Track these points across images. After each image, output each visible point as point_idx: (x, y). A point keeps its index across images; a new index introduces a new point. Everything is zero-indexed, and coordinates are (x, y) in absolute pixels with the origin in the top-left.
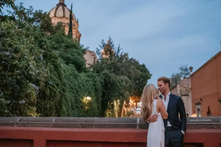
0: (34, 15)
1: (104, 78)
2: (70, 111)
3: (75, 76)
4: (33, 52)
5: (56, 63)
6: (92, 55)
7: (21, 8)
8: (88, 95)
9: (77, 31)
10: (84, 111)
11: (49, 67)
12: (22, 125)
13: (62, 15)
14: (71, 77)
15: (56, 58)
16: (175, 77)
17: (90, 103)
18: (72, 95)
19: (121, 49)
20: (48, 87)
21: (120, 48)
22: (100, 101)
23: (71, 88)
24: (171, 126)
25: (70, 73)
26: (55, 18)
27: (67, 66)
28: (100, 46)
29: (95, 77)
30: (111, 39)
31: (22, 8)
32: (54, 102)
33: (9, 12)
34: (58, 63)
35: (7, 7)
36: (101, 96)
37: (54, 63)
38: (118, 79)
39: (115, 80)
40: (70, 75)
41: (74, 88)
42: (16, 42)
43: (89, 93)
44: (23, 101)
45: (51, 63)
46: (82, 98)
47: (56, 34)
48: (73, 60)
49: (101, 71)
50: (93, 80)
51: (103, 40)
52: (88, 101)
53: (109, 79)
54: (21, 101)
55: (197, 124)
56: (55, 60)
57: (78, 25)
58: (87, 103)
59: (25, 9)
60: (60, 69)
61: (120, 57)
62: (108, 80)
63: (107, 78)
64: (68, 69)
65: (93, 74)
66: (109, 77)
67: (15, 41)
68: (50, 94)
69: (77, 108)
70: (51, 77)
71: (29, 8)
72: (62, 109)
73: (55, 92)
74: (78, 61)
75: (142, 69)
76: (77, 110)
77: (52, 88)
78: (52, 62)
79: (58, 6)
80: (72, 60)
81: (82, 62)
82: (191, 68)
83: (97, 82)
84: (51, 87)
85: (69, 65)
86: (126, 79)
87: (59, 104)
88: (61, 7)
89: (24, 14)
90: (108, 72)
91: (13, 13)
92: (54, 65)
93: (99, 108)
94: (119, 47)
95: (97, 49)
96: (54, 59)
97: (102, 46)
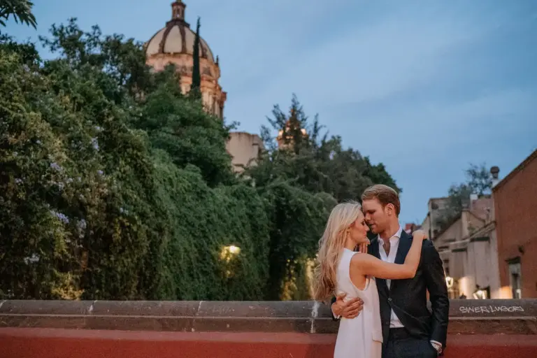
0: (104, 45)
1: (274, 197)
2: (183, 282)
3: (198, 193)
4: (72, 131)
5: (139, 161)
6: (254, 144)
7: (71, 31)
8: (231, 243)
9: (216, 87)
10: (222, 282)
11: (120, 171)
12: (7, 321)
13: (179, 49)
14: (189, 197)
15: (140, 148)
16: (456, 193)
17: (237, 263)
18: (190, 242)
19: (321, 126)
20: (117, 220)
21: (319, 125)
22: (265, 255)
23: (189, 224)
24: (403, 326)
25: (187, 187)
26: (162, 55)
27: (180, 170)
28: (270, 120)
29: (253, 195)
30: (298, 103)
31: (76, 30)
32: (135, 259)
33: (43, 42)
34: (144, 160)
35: (16, 21)
36: (269, 244)
37: (136, 160)
38: (310, 201)
39: (300, 203)
40: (186, 190)
41: (197, 223)
42: (17, 104)
43: (236, 235)
44: (34, 256)
45: (125, 161)
46: (217, 249)
47: (157, 93)
48: (198, 155)
49: (268, 182)
50: (246, 204)
51: (278, 106)
52: (231, 256)
53: (287, 201)
54: (28, 258)
55: (482, 321)
56: (137, 155)
57: (219, 71)
58: (231, 260)
59: (81, 33)
60: (149, 175)
61: (320, 145)
62: (284, 203)
63: (283, 199)
64: (181, 178)
65: (246, 189)
66: (288, 197)
67: (16, 102)
68: (123, 240)
69: (205, 273)
70: (125, 197)
71: (91, 31)
72: (157, 276)
73: (136, 233)
74: (210, 156)
75: (378, 174)
76: (205, 279)
77: (128, 224)
78: (129, 157)
79: (170, 25)
80: (195, 155)
81: (219, 160)
82: (495, 171)
83: (258, 208)
84: (125, 221)
85: (187, 166)
86: (330, 199)
87: (148, 265)
88: (176, 30)
89: (80, 45)
90: (285, 183)
91: (54, 44)
92: (135, 166)
93: (262, 273)
94: (316, 123)
95: (264, 128)
96: (135, 152)
97: (274, 119)
